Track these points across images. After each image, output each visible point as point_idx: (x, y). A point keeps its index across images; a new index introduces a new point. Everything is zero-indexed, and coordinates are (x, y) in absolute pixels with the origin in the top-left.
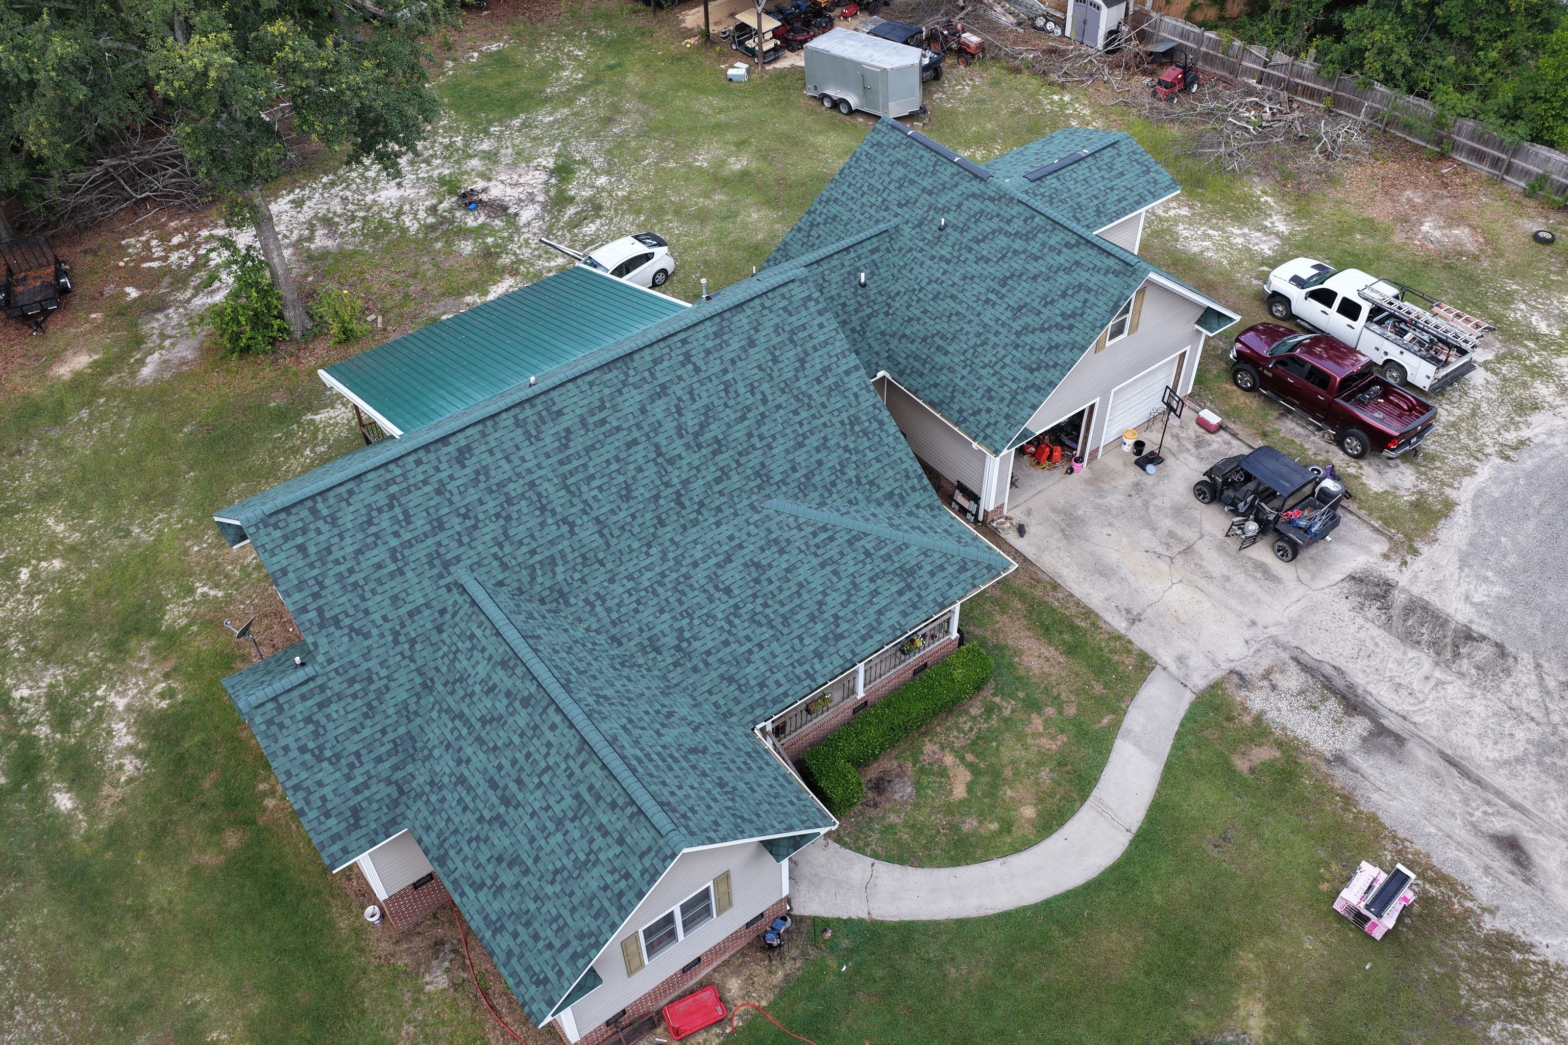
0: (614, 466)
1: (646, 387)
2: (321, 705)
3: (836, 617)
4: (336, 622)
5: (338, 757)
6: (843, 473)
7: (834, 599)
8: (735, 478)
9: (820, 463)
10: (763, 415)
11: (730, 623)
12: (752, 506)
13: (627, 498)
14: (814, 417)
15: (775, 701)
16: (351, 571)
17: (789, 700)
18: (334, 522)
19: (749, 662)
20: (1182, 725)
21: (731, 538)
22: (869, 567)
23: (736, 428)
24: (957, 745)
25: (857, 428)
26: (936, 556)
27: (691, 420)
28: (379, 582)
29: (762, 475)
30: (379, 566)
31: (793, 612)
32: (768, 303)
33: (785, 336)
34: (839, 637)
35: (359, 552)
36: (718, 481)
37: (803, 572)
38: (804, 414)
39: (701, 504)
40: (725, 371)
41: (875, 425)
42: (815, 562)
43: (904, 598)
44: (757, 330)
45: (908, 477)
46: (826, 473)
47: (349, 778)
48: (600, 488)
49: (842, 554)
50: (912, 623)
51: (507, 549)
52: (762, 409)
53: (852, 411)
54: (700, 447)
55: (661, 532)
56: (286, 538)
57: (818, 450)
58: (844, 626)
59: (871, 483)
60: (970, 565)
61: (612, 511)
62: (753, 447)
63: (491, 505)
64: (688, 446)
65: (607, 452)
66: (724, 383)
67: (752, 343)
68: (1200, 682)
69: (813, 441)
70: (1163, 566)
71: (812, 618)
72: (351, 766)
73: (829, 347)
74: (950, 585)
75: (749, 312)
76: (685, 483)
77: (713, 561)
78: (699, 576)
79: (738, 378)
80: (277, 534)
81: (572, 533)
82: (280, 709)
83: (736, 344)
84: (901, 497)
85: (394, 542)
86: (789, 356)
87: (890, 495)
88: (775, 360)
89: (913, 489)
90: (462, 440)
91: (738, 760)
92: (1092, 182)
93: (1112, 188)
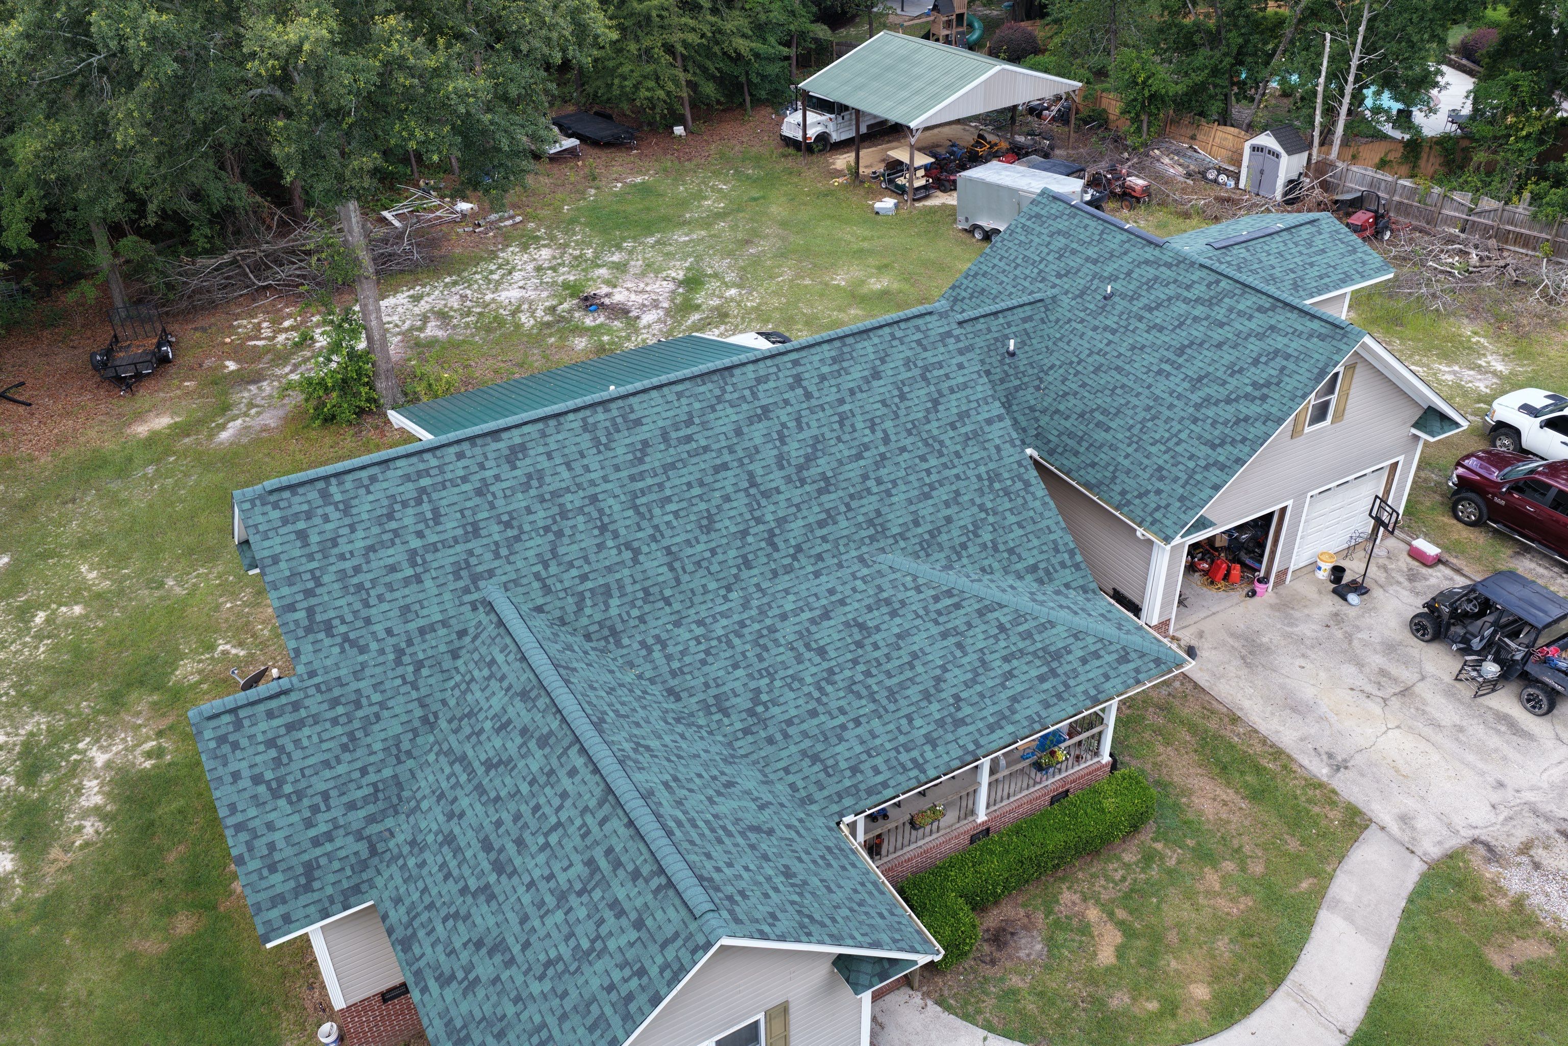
0: (696, 491)
1: (745, 406)
2: (291, 727)
3: (957, 698)
4: (328, 628)
5: (300, 795)
6: (977, 536)
7: (956, 677)
8: (843, 523)
9: (949, 520)
10: (883, 456)
11: (821, 689)
12: (861, 559)
13: (708, 529)
14: (945, 466)
15: (870, 792)
16: (357, 570)
17: (889, 793)
18: (346, 512)
19: (841, 739)
20: (1410, 901)
21: (832, 592)
22: (1003, 644)
23: (850, 467)
24: (1104, 896)
25: (997, 486)
26: (1090, 640)
27: (795, 450)
28: (390, 587)
29: (876, 524)
30: (393, 569)
31: (902, 686)
32: (899, 334)
33: (916, 372)
34: (960, 723)
35: (371, 549)
36: (821, 524)
37: (919, 641)
38: (933, 462)
39: (799, 549)
40: (842, 401)
41: (1019, 485)
42: (935, 630)
43: (1046, 686)
44: (883, 361)
45: (1057, 550)
46: (955, 533)
47: (309, 824)
48: (676, 514)
49: (969, 625)
50: (1055, 716)
51: (553, 569)
52: (882, 449)
53: (992, 466)
54: (803, 482)
55: (745, 574)
56: (285, 521)
57: (947, 504)
58: (967, 710)
59: (1011, 551)
60: (1133, 655)
61: (688, 542)
62: (868, 490)
63: (541, 516)
64: (788, 480)
65: (690, 473)
66: (839, 414)
67: (876, 375)
68: (1432, 849)
69: (942, 494)
70: (1375, 708)
71: (927, 696)
72: (315, 809)
73: (969, 391)
74: (1107, 677)
75: (876, 340)
76: (782, 521)
77: (807, 615)
78: (787, 631)
79: (857, 411)
80: (275, 514)
81: (635, 561)
82: (238, 725)
83: (857, 373)
84: (1048, 573)
85: (415, 543)
86: (920, 395)
87: (1034, 569)
88: (902, 397)
89: (1063, 565)
90: (516, 437)
91: (814, 853)
92: (1288, 256)
93: (1311, 264)
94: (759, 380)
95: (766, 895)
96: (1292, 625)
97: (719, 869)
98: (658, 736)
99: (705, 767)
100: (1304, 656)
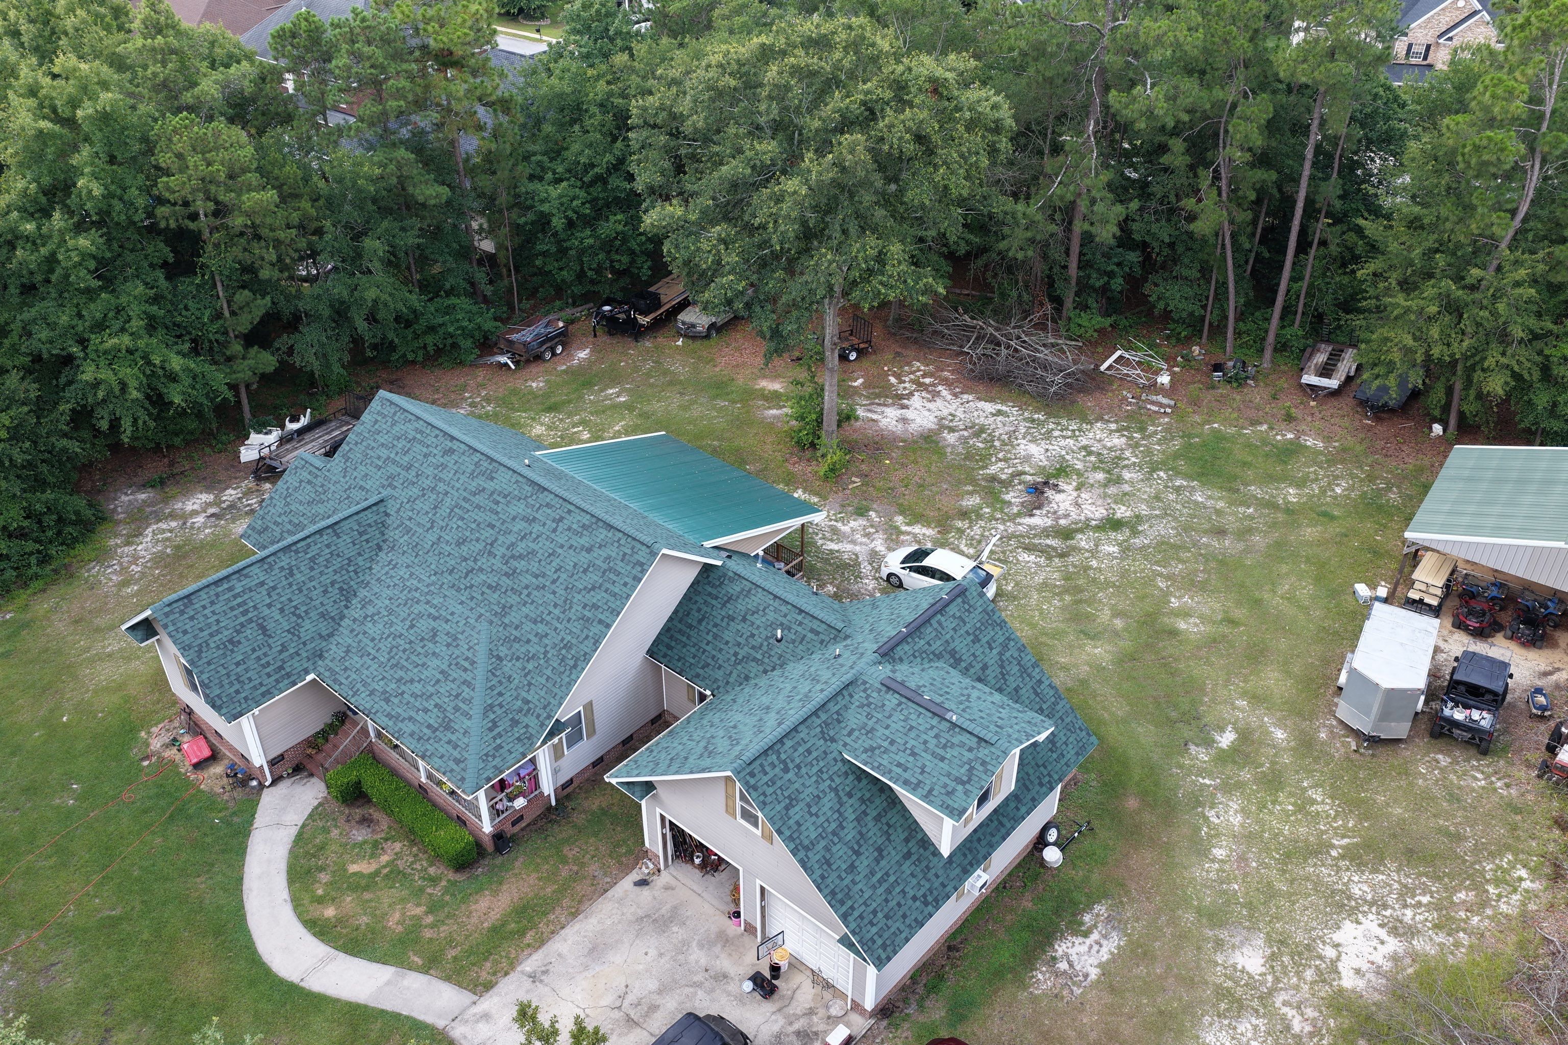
0: (473, 526)
1: (529, 511)
3: (403, 693)
5: (288, 505)
6: (528, 661)
7: (417, 688)
8: (496, 596)
9: (528, 641)
11: (388, 636)
12: (480, 616)
13: (459, 544)
14: (558, 618)
15: (335, 681)
17: (337, 687)
20: (408, 1018)
21: (453, 613)
22: (447, 700)
23: (528, 577)
24: (399, 862)
25: (563, 652)
26: (466, 740)
27: (521, 547)
28: (372, 463)
29: (505, 609)
30: (379, 458)
31: (402, 667)
32: (622, 542)
33: (605, 566)
34: (387, 701)
35: (383, 445)
36: (490, 587)
37: (434, 663)
38: (557, 612)
39: (472, 586)
40: (562, 546)
41: (572, 663)
43: (425, 730)
45: (545, 708)
46: (523, 650)
47: (279, 515)
48: (458, 527)
49: (454, 680)
51: (407, 506)
52: (547, 584)
53: (574, 641)
54: (506, 563)
55: (446, 575)
56: (378, 413)
57: (537, 634)
58: (396, 701)
59: (530, 684)
60: (462, 765)
61: (448, 542)
62: (520, 594)
63: (428, 483)
64: (503, 556)
65: (480, 516)
66: (554, 551)
67: (589, 550)
68: (457, 1031)
69: (541, 628)
71: (399, 680)
72: (285, 513)
73: (611, 598)
74: (442, 757)
75: (610, 535)
76: (481, 570)
77: (432, 611)
78: (417, 609)
79: (561, 557)
80: (379, 408)
81: (428, 530)
82: (303, 467)
83: (584, 541)
84: (528, 711)
85: (393, 455)
86: (594, 577)
87: (527, 702)
88: (585, 571)
89: (538, 716)
90: (455, 445)
91: (269, 658)
92: (913, 734)
93: (913, 754)
94: (548, 505)
95: (201, 630)
96: (701, 946)
97: (204, 607)
98: (311, 579)
99: (304, 603)
100: (661, 955)
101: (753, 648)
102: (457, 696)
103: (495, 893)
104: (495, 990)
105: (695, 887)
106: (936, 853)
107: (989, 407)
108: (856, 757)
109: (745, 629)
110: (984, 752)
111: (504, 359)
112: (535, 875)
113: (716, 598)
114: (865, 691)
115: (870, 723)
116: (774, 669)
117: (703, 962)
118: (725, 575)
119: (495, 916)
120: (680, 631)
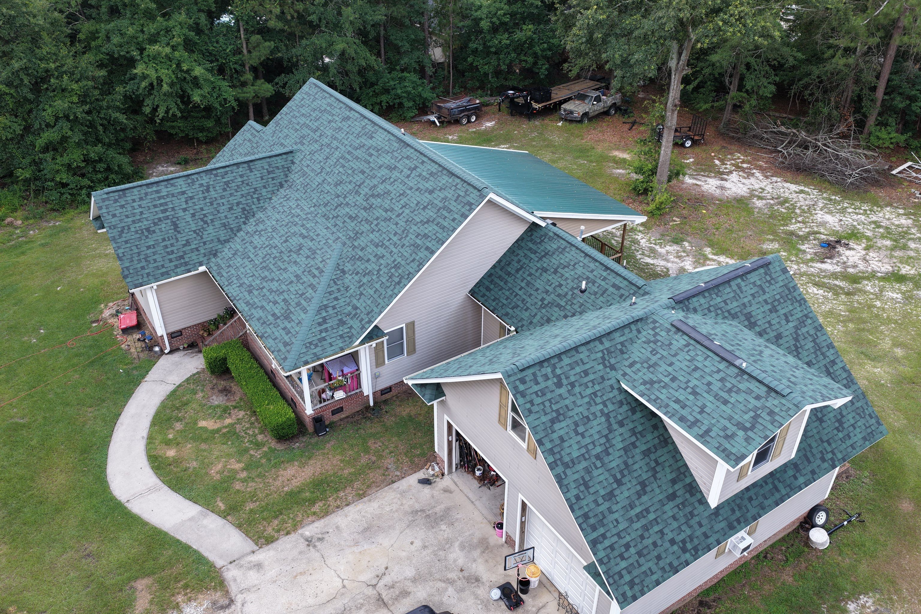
0: (350, 172)
1: (393, 161)
3: (263, 288)
6: (364, 276)
7: (274, 285)
8: (353, 224)
9: (368, 260)
10: (390, 219)
11: (267, 246)
12: (338, 239)
13: (336, 185)
14: (395, 244)
15: (219, 273)
16: (296, 117)
17: (218, 278)
19: (243, 259)
21: (318, 235)
22: (293, 297)
23: (380, 211)
25: (393, 270)
26: (297, 329)
27: (380, 189)
28: (293, 127)
29: (358, 234)
30: (298, 124)
32: (459, 186)
33: (441, 205)
34: (250, 292)
35: (303, 115)
36: (350, 217)
37: (293, 268)
38: (395, 239)
39: (337, 217)
40: (411, 189)
41: (397, 280)
42: (299, 272)
43: (270, 317)
45: (368, 314)
50: (253, 323)
52: (393, 217)
53: (403, 263)
55: (321, 207)
56: (306, 93)
57: (376, 255)
58: (256, 293)
59: (361, 294)
60: (288, 348)
64: (366, 195)
65: (356, 165)
66: (405, 192)
67: (431, 192)
69: (380, 251)
71: (264, 278)
73: (441, 231)
75: (450, 180)
76: (347, 204)
77: (304, 232)
79: (409, 197)
83: (429, 185)
86: (430, 213)
87: (355, 308)
88: (425, 208)
89: (362, 320)
91: (174, 248)
92: (697, 374)
93: (694, 393)
95: (127, 216)
96: (462, 547)
97: (134, 201)
98: (222, 197)
99: (212, 214)
100: (425, 547)
101: (559, 295)
102: (301, 295)
103: (303, 465)
104: (274, 545)
105: (471, 495)
106: (703, 501)
107: (794, 187)
108: (634, 388)
109: (555, 280)
110: (773, 402)
111: (433, 118)
112: (339, 457)
113: (535, 252)
114: (653, 329)
115: (654, 359)
116: (574, 315)
117: (461, 562)
118: (546, 235)
119: (296, 483)
120: (500, 277)
